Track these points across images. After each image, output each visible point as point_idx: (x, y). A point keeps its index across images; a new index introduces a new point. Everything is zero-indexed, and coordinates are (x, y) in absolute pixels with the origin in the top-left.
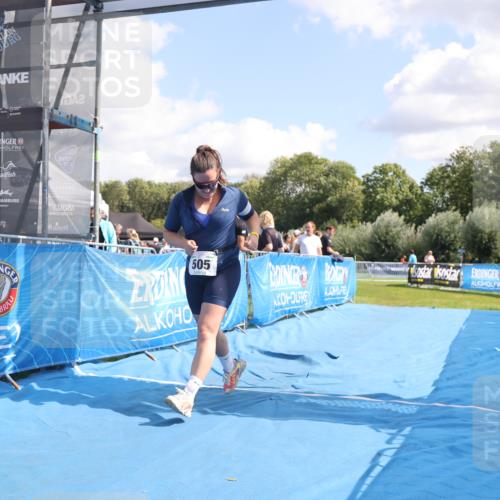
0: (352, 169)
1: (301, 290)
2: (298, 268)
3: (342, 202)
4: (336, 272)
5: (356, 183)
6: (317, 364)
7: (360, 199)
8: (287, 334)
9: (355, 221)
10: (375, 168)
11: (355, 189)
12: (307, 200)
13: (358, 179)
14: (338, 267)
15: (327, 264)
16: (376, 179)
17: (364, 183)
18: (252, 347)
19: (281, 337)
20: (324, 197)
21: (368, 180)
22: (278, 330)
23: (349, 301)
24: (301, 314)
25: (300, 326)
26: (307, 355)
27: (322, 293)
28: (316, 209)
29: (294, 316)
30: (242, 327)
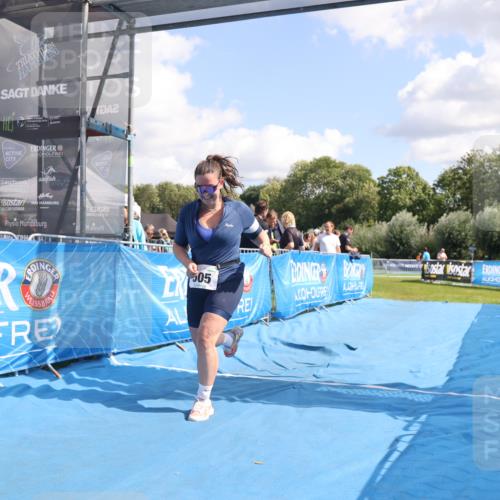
0: (368, 171)
1: (320, 285)
2: (318, 265)
3: (359, 203)
4: (353, 269)
5: (372, 185)
6: (338, 355)
7: (376, 200)
8: (308, 327)
9: (371, 221)
10: (390, 171)
11: (371, 191)
12: (325, 202)
13: (373, 181)
14: (355, 264)
15: (345, 261)
16: (391, 181)
17: (379, 185)
18: (275, 339)
19: (302, 329)
20: (342, 198)
21: (384, 182)
22: (300, 323)
23: (366, 296)
24: (321, 308)
25: (320, 320)
26: (327, 347)
27: (340, 289)
28: (333, 210)
29: (314, 310)
30: (266, 320)
